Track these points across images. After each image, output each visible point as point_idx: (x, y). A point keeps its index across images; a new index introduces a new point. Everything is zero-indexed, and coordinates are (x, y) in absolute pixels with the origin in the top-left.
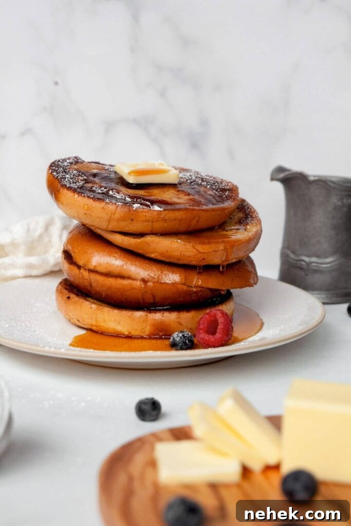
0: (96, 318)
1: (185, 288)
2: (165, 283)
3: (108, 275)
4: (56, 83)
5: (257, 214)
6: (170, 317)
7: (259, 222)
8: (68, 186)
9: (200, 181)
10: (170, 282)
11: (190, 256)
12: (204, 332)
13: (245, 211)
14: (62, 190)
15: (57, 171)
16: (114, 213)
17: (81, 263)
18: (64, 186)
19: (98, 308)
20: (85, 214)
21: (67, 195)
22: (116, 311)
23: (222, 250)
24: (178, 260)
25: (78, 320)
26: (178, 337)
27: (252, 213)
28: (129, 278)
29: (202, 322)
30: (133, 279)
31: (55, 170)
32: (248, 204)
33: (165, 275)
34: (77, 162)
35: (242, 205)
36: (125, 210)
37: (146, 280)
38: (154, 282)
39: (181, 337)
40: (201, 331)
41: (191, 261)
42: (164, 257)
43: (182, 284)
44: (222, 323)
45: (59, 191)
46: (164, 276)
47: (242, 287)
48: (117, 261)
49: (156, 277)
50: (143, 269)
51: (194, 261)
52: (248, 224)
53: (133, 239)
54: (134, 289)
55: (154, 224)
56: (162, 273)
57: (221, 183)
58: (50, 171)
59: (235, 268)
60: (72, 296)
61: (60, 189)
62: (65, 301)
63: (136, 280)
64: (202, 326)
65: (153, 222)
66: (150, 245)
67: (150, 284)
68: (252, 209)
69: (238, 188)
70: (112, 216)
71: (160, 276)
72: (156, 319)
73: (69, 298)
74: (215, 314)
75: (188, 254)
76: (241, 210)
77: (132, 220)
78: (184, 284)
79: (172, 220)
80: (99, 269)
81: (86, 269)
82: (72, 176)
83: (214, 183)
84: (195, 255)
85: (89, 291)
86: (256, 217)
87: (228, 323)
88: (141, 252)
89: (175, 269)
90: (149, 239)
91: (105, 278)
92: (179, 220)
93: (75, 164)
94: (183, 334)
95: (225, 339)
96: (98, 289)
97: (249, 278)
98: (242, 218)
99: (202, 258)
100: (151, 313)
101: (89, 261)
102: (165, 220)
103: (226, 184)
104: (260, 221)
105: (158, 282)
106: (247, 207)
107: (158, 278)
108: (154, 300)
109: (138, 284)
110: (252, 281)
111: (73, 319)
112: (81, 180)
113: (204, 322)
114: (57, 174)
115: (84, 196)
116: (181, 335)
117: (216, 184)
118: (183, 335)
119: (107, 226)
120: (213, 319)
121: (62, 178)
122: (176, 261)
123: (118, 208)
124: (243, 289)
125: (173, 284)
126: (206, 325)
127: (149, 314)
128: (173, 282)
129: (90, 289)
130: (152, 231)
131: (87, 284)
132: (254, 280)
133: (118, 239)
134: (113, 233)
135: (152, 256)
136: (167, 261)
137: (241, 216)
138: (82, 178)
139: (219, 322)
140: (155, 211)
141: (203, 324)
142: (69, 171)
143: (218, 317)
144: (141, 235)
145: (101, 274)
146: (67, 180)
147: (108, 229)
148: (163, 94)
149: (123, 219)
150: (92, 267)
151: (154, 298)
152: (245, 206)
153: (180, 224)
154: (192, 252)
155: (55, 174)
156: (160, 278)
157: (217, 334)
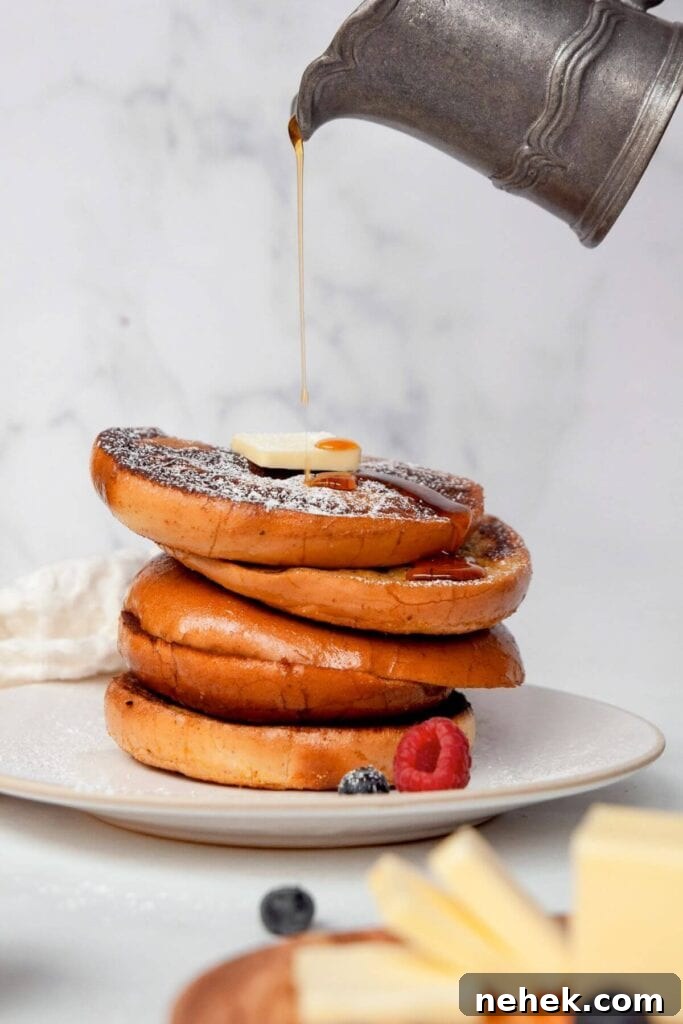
0: (186, 743)
1: (371, 680)
2: (329, 668)
3: (212, 651)
4: (125, 321)
5: (521, 540)
6: (339, 741)
7: (526, 554)
8: (132, 467)
9: (405, 474)
10: (340, 667)
11: (381, 612)
12: (411, 765)
13: (497, 536)
14: (119, 476)
15: (112, 443)
16: (226, 520)
17: (157, 631)
18: (124, 468)
19: (189, 721)
20: (167, 522)
21: (130, 485)
22: (227, 727)
23: (449, 600)
24: (357, 619)
25: (149, 751)
26: (355, 778)
27: (511, 539)
28: (255, 657)
29: (405, 745)
30: (263, 660)
31: (107, 442)
32: (502, 525)
33: (331, 652)
34: (154, 435)
35: (490, 526)
36: (249, 512)
37: (290, 661)
38: (306, 667)
39: (361, 780)
40: (405, 764)
41: (383, 623)
42: (328, 613)
43: (364, 672)
44: (448, 746)
45: (114, 479)
46: (327, 655)
47: (492, 687)
48: (230, 624)
49: (311, 657)
50: (285, 639)
51: (390, 622)
52: (503, 558)
53: (264, 575)
54: (265, 679)
55: (308, 542)
56: (324, 647)
57: (448, 479)
58: (100, 442)
59: (475, 646)
60: (138, 700)
61: (115, 474)
62: (123, 712)
63: (270, 661)
64: (405, 754)
65: (304, 539)
66: (299, 588)
67: (299, 670)
68: (512, 534)
69: (482, 489)
70: (222, 525)
71: (319, 654)
72: (309, 745)
73: (130, 704)
74: (434, 730)
75: (377, 606)
76: (488, 536)
77: (263, 533)
78: (370, 672)
79: (345, 536)
80: (195, 641)
81: (167, 643)
82: (142, 454)
83: (433, 480)
84: (391, 610)
85: (173, 690)
86: (520, 547)
87: (461, 748)
88: (280, 602)
89: (351, 641)
90: (296, 574)
91: (206, 658)
92: (359, 537)
93: (151, 438)
94: (367, 772)
95: (453, 781)
96: (190, 683)
97: (505, 670)
98: (491, 548)
99: (407, 616)
100: (299, 731)
101: (173, 626)
102: (330, 535)
103: (458, 481)
104: (528, 552)
105: (315, 666)
106: (500, 529)
107: (316, 657)
108: (306, 704)
109: (272, 669)
110: (510, 675)
111: (138, 750)
112: (161, 461)
113: (409, 744)
114: (113, 447)
115: (165, 486)
116: (361, 775)
117: (438, 481)
118: (367, 776)
119: (212, 548)
120: (429, 740)
121: (120, 455)
122: (352, 623)
123: (234, 508)
124: (492, 690)
125: (346, 671)
126: (414, 751)
127: (294, 734)
128: (347, 667)
129: (174, 685)
130: (303, 558)
131: (168, 674)
132: (515, 673)
133: (233, 577)
134: (223, 565)
135: (304, 611)
136: (333, 622)
137: (489, 545)
138: (163, 458)
139: (442, 743)
140: (310, 515)
141: (408, 749)
142: (137, 447)
143: (439, 735)
144: (280, 567)
145: (199, 650)
146: (131, 458)
147: (212, 556)
148: (335, 339)
149: (244, 530)
150: (179, 638)
151: (306, 700)
152: (496, 529)
153: (362, 546)
154: (386, 602)
155: (107, 447)
156: (320, 658)
157: (437, 770)
